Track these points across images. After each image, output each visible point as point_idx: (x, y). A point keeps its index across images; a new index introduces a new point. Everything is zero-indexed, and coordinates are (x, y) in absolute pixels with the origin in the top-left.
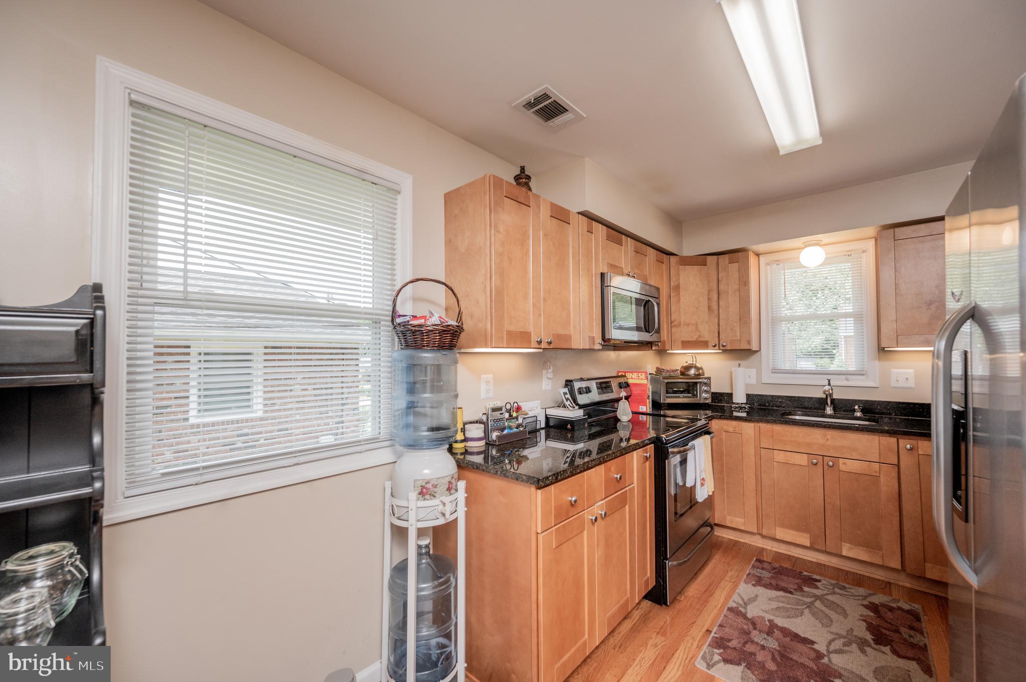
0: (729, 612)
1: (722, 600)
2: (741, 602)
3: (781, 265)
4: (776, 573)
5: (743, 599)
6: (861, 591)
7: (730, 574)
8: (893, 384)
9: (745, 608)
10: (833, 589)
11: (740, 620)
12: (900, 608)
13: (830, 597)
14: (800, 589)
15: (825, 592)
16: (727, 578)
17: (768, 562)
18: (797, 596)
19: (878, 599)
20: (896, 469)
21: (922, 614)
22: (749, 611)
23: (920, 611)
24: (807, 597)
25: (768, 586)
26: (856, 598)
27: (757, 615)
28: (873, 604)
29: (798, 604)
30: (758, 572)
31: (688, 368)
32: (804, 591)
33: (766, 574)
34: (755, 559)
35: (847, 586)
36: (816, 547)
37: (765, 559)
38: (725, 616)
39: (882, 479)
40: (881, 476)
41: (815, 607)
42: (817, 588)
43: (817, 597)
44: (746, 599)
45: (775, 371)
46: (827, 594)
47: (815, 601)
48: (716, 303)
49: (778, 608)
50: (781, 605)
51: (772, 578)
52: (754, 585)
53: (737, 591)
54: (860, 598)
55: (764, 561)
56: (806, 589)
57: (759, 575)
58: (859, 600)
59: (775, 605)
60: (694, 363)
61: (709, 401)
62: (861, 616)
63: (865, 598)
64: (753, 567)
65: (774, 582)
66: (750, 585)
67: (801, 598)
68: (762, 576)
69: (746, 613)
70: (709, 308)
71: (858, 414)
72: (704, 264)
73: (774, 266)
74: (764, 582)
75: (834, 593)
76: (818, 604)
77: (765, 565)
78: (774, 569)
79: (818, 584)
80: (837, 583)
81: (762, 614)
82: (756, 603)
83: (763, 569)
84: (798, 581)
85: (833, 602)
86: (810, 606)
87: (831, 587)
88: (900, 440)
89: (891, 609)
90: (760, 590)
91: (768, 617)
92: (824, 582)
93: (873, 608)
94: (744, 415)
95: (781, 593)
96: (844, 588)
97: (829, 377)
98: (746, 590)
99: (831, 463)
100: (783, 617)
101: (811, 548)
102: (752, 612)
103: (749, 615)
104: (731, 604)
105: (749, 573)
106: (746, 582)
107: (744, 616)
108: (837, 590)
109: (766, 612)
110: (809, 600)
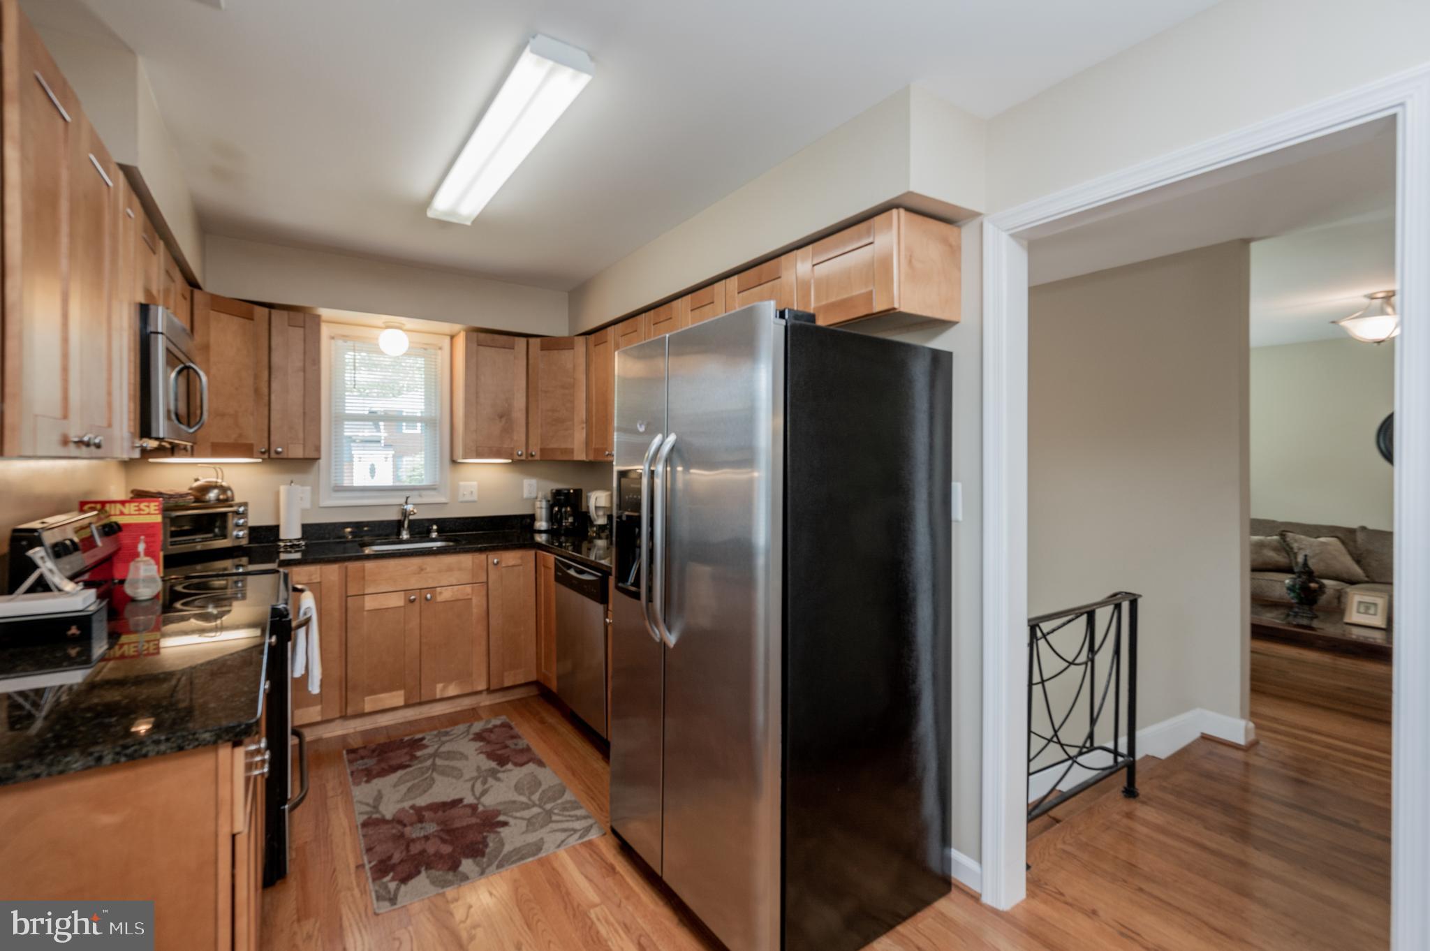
0: (365, 830)
1: (345, 823)
2: (368, 809)
3: (350, 343)
4: (378, 755)
5: (368, 804)
6: (461, 728)
7: (330, 786)
8: (461, 499)
9: (378, 812)
10: (440, 740)
11: (384, 829)
12: (495, 726)
13: (443, 749)
14: (413, 757)
15: (436, 747)
16: (330, 794)
17: (362, 748)
18: (417, 766)
19: (478, 727)
20: (485, 587)
21: (510, 722)
22: (385, 812)
23: (508, 720)
24: (425, 760)
25: (383, 773)
26: (462, 736)
27: (395, 811)
28: (477, 734)
29: (423, 774)
30: (360, 765)
31: (205, 489)
32: (418, 757)
33: (370, 762)
34: (345, 752)
35: (448, 729)
36: (411, 702)
37: (356, 746)
38: (364, 836)
39: (474, 601)
40: (474, 598)
41: (439, 766)
42: (425, 747)
43: (435, 755)
44: (371, 802)
45: (339, 489)
46: (439, 748)
47: (434, 760)
48: (266, 384)
49: (409, 789)
50: (409, 784)
51: (379, 762)
52: (367, 782)
53: (355, 800)
54: (464, 735)
55: (357, 749)
56: (419, 754)
57: (364, 767)
58: (465, 737)
59: (403, 788)
60: (219, 481)
61: (244, 542)
62: (476, 750)
63: (468, 731)
64: (351, 762)
65: (384, 765)
66: (363, 785)
67: (420, 766)
68: (368, 766)
69: (383, 816)
70: (257, 391)
71: (434, 535)
72: (250, 317)
73: (340, 342)
74: (374, 772)
75: (443, 743)
76: (439, 762)
77: (362, 752)
78: (373, 751)
79: (425, 742)
80: (439, 733)
81: (399, 806)
82: (385, 799)
83: (362, 758)
84: (405, 751)
85: (449, 752)
86: (434, 767)
87: (436, 739)
88: (489, 557)
89: (491, 731)
90: (378, 783)
91: (407, 805)
92: (428, 738)
93: (479, 737)
94: (298, 556)
95: (400, 773)
96: (447, 734)
97: (408, 494)
98: (363, 792)
99: (429, 596)
100: (420, 795)
101: (407, 705)
102: (388, 810)
103: (389, 816)
104: (361, 819)
105: (352, 773)
106: (357, 784)
107: (384, 821)
108: (444, 739)
109: (402, 801)
110: (429, 763)
